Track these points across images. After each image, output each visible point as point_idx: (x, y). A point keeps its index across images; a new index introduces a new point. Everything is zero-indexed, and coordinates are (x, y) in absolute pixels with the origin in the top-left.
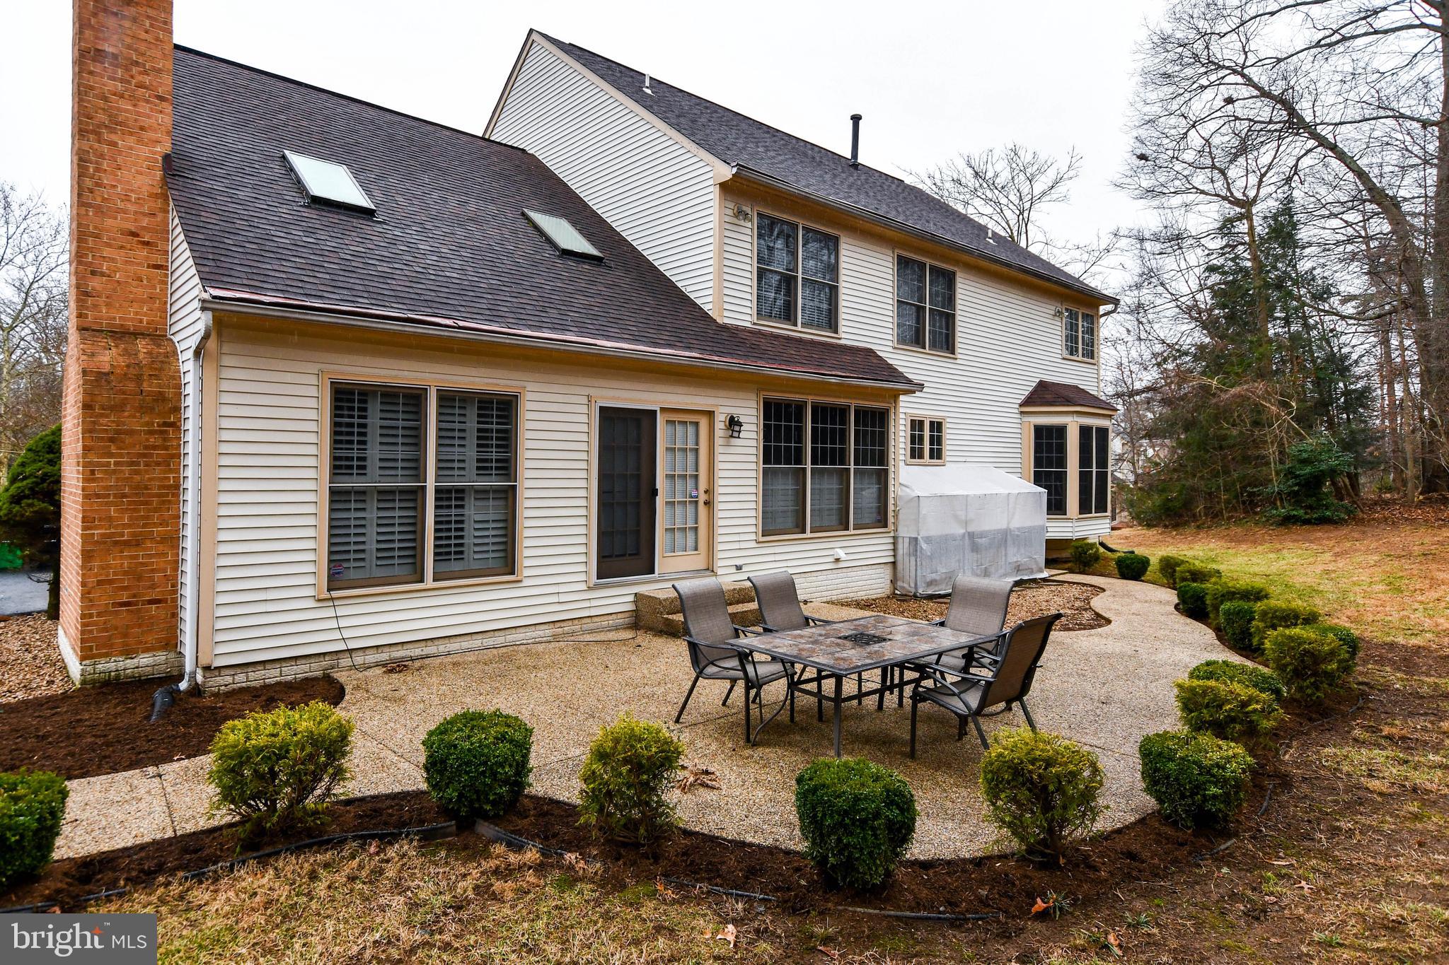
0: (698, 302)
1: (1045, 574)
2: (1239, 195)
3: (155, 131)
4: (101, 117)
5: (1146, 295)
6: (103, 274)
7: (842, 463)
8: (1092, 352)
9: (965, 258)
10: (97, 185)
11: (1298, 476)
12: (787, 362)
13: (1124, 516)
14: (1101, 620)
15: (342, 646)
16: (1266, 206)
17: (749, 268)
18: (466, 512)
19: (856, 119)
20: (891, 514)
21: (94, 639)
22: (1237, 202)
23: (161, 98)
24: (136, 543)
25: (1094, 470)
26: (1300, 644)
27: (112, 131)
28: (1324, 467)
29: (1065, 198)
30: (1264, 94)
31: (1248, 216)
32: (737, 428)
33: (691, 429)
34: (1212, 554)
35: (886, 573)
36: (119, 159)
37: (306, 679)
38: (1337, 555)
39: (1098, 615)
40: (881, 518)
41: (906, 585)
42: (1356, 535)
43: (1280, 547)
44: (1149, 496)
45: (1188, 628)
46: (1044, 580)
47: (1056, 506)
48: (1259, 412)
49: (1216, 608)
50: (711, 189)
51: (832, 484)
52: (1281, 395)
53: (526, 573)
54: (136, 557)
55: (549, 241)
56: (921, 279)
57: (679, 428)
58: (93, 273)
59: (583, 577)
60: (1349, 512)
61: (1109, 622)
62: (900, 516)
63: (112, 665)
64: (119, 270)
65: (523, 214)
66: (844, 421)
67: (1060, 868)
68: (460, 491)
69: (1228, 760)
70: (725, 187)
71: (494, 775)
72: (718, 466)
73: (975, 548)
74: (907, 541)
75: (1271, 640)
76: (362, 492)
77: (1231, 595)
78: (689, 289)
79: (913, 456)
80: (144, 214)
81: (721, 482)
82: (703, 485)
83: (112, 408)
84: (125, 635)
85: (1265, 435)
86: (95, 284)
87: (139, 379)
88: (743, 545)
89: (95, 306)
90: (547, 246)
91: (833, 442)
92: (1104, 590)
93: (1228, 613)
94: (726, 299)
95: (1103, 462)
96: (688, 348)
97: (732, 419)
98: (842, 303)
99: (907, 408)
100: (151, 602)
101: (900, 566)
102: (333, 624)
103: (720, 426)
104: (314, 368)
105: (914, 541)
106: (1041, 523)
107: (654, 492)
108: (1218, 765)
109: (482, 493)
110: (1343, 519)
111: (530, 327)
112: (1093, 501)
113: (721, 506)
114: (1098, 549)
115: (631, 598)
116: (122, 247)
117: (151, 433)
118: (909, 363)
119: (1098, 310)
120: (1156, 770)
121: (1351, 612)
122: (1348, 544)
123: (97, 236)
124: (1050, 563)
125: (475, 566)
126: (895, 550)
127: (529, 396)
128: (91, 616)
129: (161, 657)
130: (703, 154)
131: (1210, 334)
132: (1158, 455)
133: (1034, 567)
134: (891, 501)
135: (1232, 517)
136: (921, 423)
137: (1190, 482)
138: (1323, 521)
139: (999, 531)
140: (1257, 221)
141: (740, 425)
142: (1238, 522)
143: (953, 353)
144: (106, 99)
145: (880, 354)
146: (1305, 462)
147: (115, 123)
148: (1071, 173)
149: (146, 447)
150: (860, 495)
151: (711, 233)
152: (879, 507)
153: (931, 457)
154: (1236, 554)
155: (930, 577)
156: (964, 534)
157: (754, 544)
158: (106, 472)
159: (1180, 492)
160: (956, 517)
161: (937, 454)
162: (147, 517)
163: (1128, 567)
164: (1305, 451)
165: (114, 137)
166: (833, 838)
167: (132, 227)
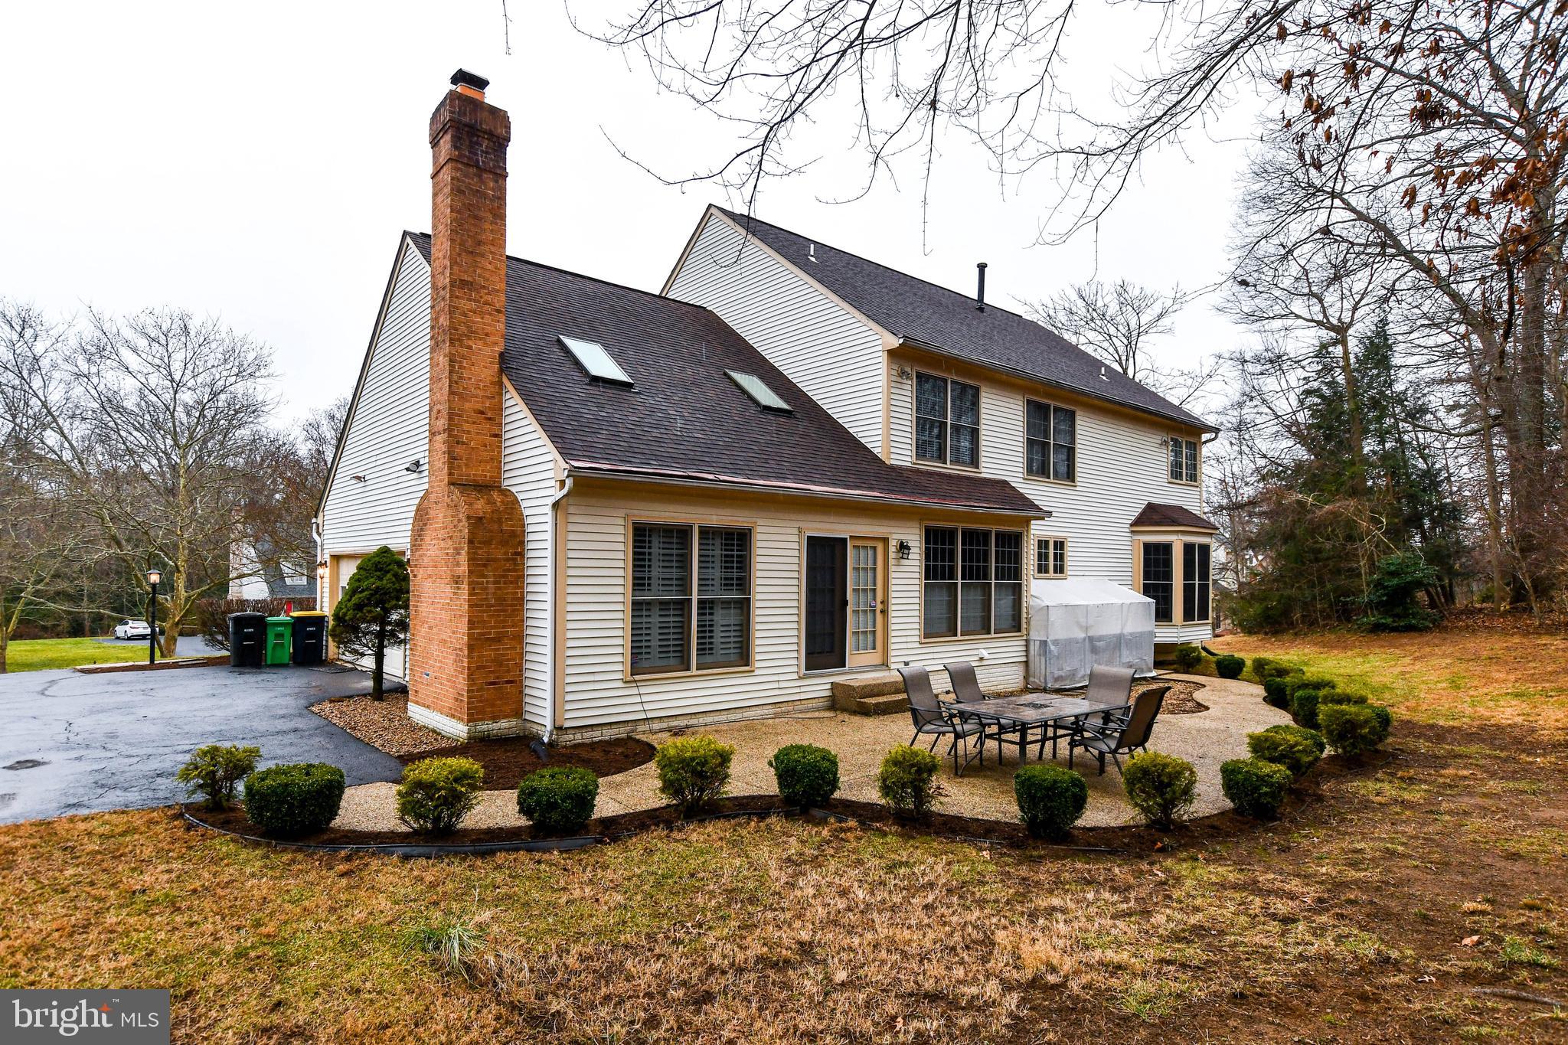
0: (869, 446)
1: (1154, 674)
2: (1335, 322)
3: (495, 335)
4: (463, 329)
5: (1248, 412)
6: (463, 443)
7: (985, 578)
8: (1195, 475)
9: (1085, 399)
10: (461, 378)
11: (1387, 587)
12: (944, 497)
13: (1226, 624)
14: (1201, 707)
15: (643, 716)
16: (1363, 327)
17: (909, 417)
18: (715, 618)
19: (982, 267)
20: (1024, 621)
21: (475, 708)
22: (1332, 328)
23: (499, 311)
24: (498, 640)
25: (1197, 582)
26: (1343, 715)
27: (469, 338)
28: (1409, 579)
29: (1170, 331)
30: (1361, 216)
31: (1343, 342)
32: (906, 551)
33: (870, 552)
34: (1305, 658)
35: (1020, 671)
36: (473, 358)
37: (617, 739)
38: (1415, 659)
39: (1199, 704)
40: (1015, 623)
41: (1036, 680)
42: (1436, 641)
43: (1367, 652)
44: (1251, 606)
45: (1271, 713)
46: (1153, 678)
47: (1163, 614)
48: (1351, 529)
49: (1292, 695)
50: (880, 353)
51: (976, 596)
52: (1371, 512)
53: (758, 664)
54: (498, 649)
55: (751, 398)
56: (1047, 419)
57: (862, 551)
58: (458, 443)
59: (795, 669)
60: (1434, 622)
61: (1207, 708)
62: (1032, 623)
63: (485, 727)
64: (473, 439)
65: (725, 374)
66: (987, 543)
67: (1171, 831)
68: (712, 602)
69: (1275, 772)
70: (892, 354)
71: (823, 779)
72: (892, 581)
73: (1094, 650)
74: (1038, 643)
75: (1323, 710)
76: (648, 603)
77: (1305, 686)
78: (860, 435)
79: (1040, 571)
80: (488, 397)
81: (894, 595)
82: (879, 598)
83: (484, 543)
84: (493, 705)
85: (1356, 549)
86: (459, 450)
87: (499, 521)
88: (910, 646)
89: (459, 466)
90: (750, 403)
91: (978, 561)
92: (1204, 686)
93: (1300, 699)
94: (893, 444)
95: (1205, 575)
96: (871, 489)
97: (902, 543)
98: (982, 443)
99: (1038, 530)
100: (508, 682)
101: (1031, 665)
102: (637, 699)
103: (892, 549)
104: (622, 513)
105: (1044, 643)
106: (1150, 629)
107: (846, 603)
108: (1268, 775)
109: (726, 604)
110: (1428, 627)
111: (762, 477)
112: (1195, 610)
113: (894, 614)
114: (1200, 653)
115: (829, 686)
116: (474, 423)
117: (507, 560)
118: (1037, 492)
119: (1200, 438)
120: (1231, 780)
121: (1412, 703)
122: (1428, 650)
123: (460, 416)
124: (1158, 664)
125: (721, 659)
126: (1027, 651)
127: (759, 529)
128: (473, 691)
129: (513, 722)
130: (872, 324)
131: (1310, 450)
132: (1261, 565)
133: (1144, 667)
134: (1024, 610)
135: (1327, 625)
136: (1047, 542)
137: (1288, 592)
138: (1410, 629)
139: (1114, 636)
140: (1353, 344)
141: (908, 548)
142: (1333, 629)
143: (1073, 481)
144: (465, 315)
145: (1013, 484)
146: (1393, 574)
147: (471, 333)
148: (1175, 307)
149: (504, 571)
150: (1000, 604)
151: (880, 390)
152: (1013, 615)
153: (1055, 572)
154: (1325, 659)
155: (1057, 673)
156: (1084, 639)
157: (917, 645)
158: (482, 589)
159: (1279, 601)
160: (1078, 623)
161: (1060, 569)
162: (504, 621)
163: (1226, 667)
164: (1392, 564)
165: (470, 343)
166: (1042, 804)
167: (479, 407)
